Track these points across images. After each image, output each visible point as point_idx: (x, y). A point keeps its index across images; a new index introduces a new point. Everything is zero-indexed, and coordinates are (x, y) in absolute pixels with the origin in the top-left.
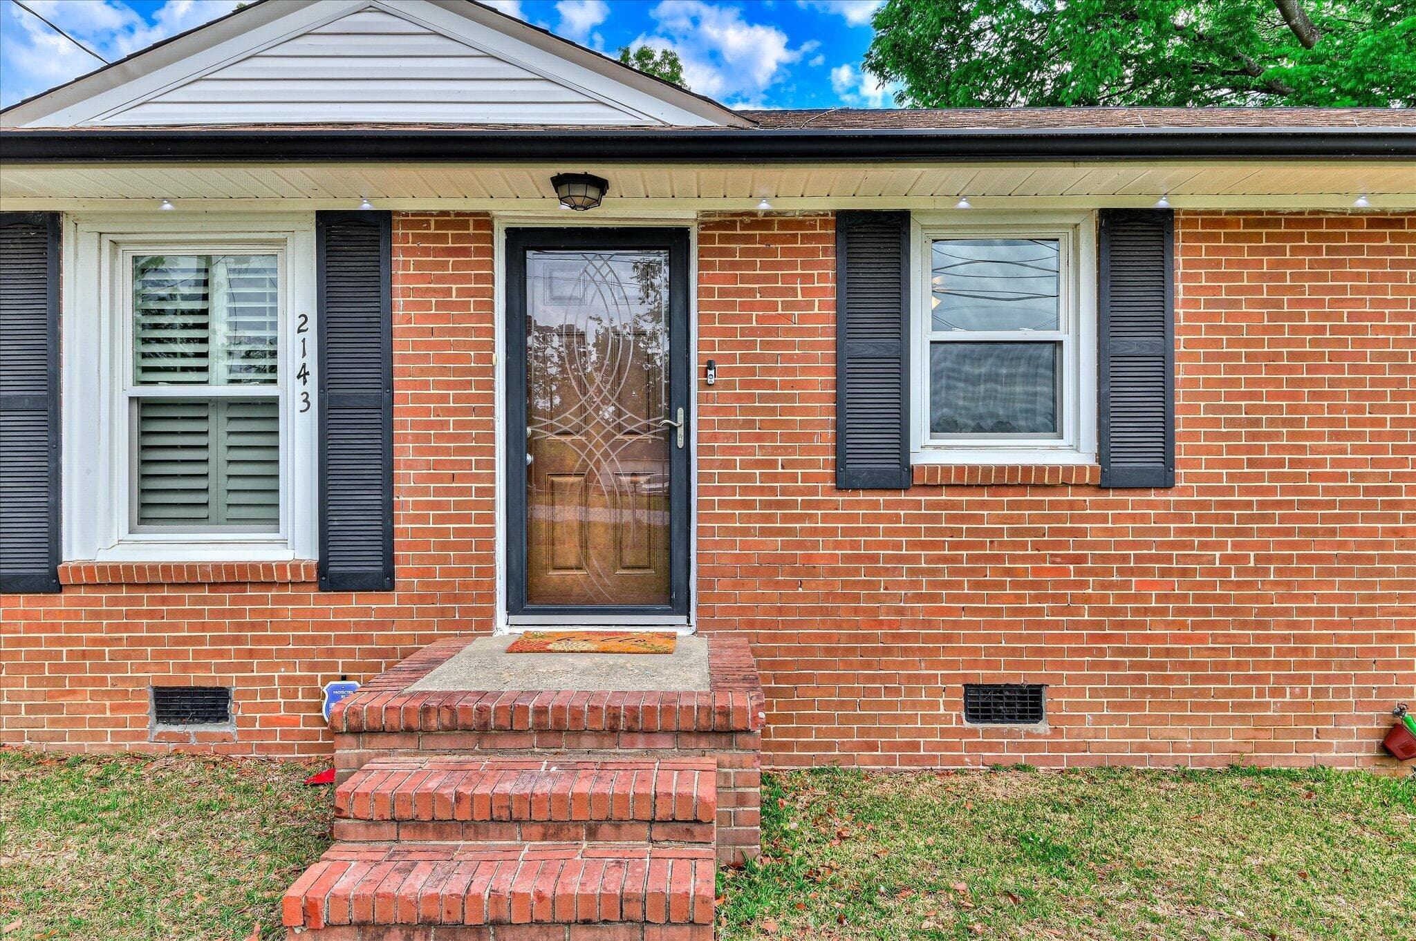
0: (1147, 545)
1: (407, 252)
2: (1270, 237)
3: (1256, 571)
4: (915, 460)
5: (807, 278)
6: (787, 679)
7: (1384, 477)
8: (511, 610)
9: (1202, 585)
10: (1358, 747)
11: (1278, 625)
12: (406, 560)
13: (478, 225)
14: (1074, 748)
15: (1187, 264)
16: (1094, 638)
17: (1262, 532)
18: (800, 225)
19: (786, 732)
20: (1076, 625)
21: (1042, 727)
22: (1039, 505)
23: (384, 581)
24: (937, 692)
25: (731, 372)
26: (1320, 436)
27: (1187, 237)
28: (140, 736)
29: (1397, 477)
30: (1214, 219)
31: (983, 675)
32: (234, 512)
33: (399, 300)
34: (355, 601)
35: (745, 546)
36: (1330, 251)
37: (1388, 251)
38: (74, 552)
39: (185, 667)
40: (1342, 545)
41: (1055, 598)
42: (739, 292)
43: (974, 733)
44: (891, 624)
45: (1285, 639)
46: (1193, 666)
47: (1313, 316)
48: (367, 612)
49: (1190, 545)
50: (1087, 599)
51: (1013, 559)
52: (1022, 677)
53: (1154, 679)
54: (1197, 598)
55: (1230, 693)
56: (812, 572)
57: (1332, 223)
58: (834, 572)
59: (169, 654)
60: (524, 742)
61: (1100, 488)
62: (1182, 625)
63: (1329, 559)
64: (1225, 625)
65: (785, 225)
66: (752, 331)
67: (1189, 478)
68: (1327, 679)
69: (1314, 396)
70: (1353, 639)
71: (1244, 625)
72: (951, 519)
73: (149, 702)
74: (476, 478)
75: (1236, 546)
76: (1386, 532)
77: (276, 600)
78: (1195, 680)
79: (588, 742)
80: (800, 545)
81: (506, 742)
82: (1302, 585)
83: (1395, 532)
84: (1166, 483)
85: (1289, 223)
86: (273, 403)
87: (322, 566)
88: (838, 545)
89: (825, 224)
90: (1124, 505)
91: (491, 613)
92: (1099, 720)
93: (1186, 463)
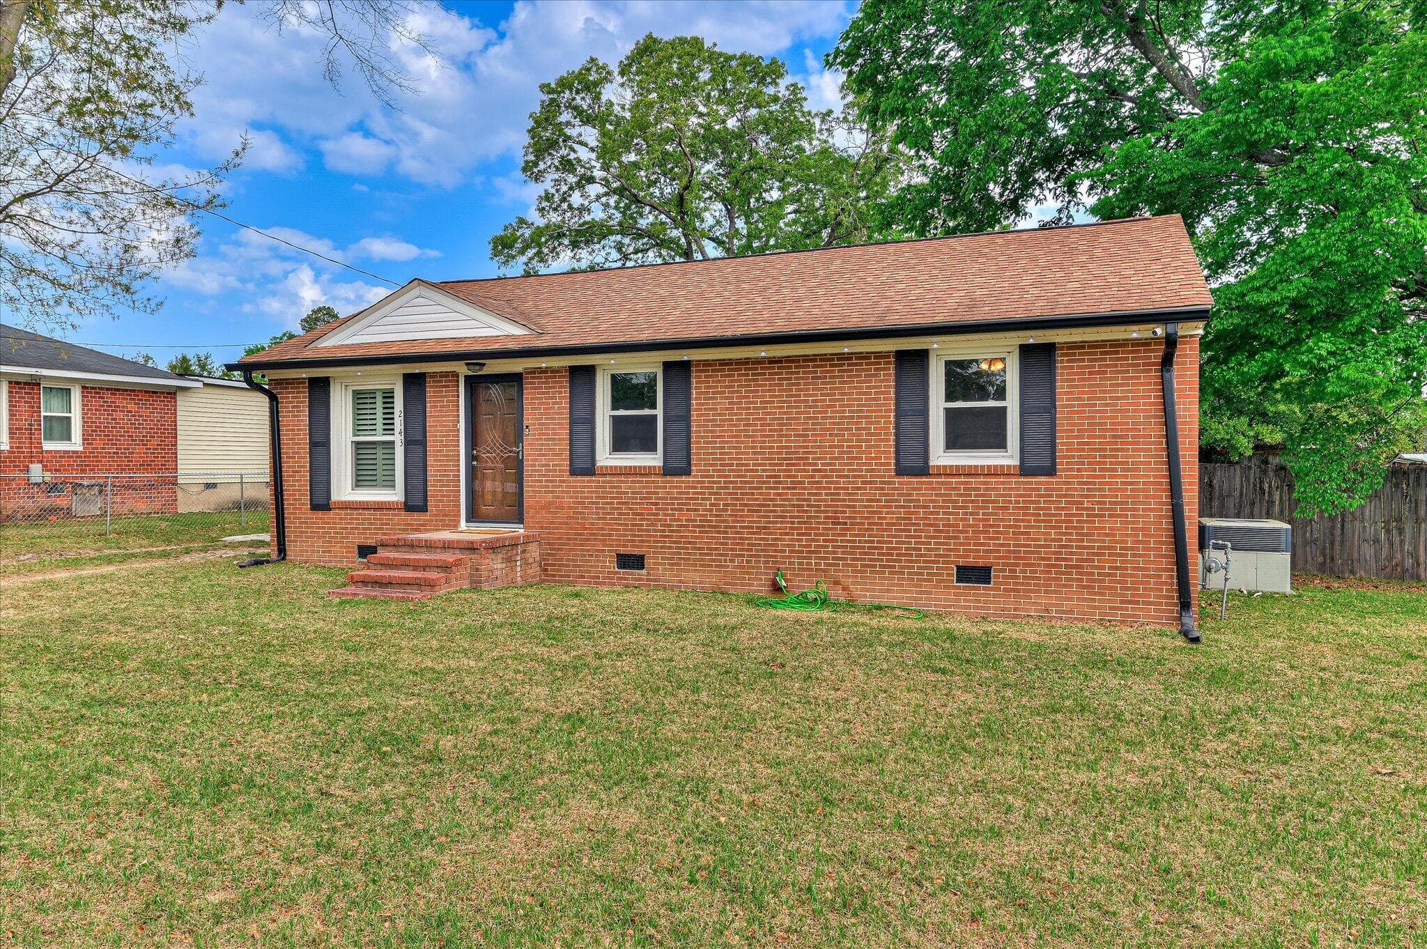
0: (682, 499)
1: (431, 387)
2: (729, 370)
3: (723, 510)
4: (599, 464)
5: (560, 392)
6: (554, 549)
7: (774, 470)
8: (467, 521)
9: (702, 515)
10: (764, 585)
11: (732, 533)
12: (431, 503)
13: (452, 376)
14: (655, 580)
15: (697, 382)
16: (661, 536)
17: (725, 494)
18: (558, 371)
19: (554, 570)
20: (655, 531)
21: (644, 572)
22: (641, 482)
23: (423, 509)
24: (605, 556)
25: (535, 429)
26: (748, 453)
27: (697, 371)
28: (353, 562)
29: (779, 471)
30: (707, 363)
31: (622, 550)
32: (385, 483)
33: (428, 405)
34: (416, 515)
35: (540, 497)
36: (753, 374)
37: (776, 374)
38: (335, 497)
39: (367, 538)
40: (756, 499)
41: (648, 520)
42: (537, 399)
43: (619, 573)
44: (589, 529)
45: (735, 538)
46: (699, 549)
47: (746, 403)
48: (419, 520)
49: (698, 499)
50: (660, 520)
51: (633, 504)
52: (637, 551)
53: (685, 553)
54: (701, 521)
55: (714, 560)
56: (563, 508)
57: (754, 363)
58: (570, 508)
59: (362, 534)
60: (423, 550)
61: (665, 475)
62: (695, 532)
63: (751, 505)
64: (711, 532)
65: (552, 372)
66: (542, 414)
67: (697, 471)
68: (751, 556)
69: (746, 436)
70: (761, 539)
71: (719, 532)
72: (611, 487)
73: (356, 550)
74: (452, 471)
75: (715, 499)
76: (775, 494)
77: (393, 515)
78: (700, 554)
79: (438, 551)
80: (558, 497)
81: (418, 550)
82: (741, 516)
83: (779, 494)
84: (687, 472)
85: (736, 364)
86: (393, 442)
87: (406, 503)
88: (571, 497)
89: (566, 371)
90: (673, 482)
91: (459, 521)
92: (665, 569)
93: (696, 465)
